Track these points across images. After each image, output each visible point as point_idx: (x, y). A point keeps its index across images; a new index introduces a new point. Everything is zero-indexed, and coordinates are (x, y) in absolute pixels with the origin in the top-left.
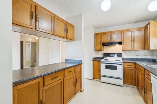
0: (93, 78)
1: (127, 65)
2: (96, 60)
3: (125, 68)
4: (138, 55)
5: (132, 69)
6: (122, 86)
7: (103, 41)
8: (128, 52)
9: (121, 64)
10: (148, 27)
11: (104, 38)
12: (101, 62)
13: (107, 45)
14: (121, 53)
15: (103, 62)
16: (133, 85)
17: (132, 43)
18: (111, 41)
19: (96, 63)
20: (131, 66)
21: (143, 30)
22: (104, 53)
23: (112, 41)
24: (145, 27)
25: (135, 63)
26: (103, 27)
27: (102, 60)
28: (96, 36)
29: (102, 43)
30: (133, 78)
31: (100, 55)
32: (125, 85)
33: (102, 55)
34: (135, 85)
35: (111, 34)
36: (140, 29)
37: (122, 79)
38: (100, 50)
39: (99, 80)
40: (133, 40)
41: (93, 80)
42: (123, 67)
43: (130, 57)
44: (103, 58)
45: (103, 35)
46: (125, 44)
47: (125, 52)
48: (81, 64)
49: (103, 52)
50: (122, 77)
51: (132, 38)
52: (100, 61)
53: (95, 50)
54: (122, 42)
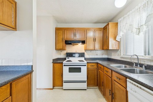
0: (53, 87)
1: (91, 66)
2: (57, 62)
3: (89, 69)
4: (97, 55)
5: (95, 70)
6: (86, 90)
7: (65, 38)
8: (89, 51)
9: (85, 65)
10: (107, 28)
11: (66, 35)
12: (64, 64)
13: (70, 43)
14: (84, 53)
15: (65, 64)
16: (95, 86)
17: (94, 42)
18: (74, 39)
19: (57, 66)
20: (94, 66)
21: (102, 31)
22: (67, 53)
23: (76, 39)
24: (104, 28)
25: (97, 63)
26: (66, 22)
27: (64, 62)
28: (57, 31)
29: (64, 40)
30: (95, 79)
31: (62, 55)
32: (89, 87)
33: (64, 56)
34: (97, 85)
35: (74, 30)
36: (100, 29)
37: (86, 82)
38: (63, 49)
39: (61, 87)
40: (95, 40)
41: (53, 88)
42: (87, 68)
43: (91, 57)
44: (65, 59)
45: (65, 31)
46: (88, 43)
47: (87, 51)
48: (31, 72)
49: (65, 52)
50: (86, 79)
51: (94, 37)
52: (62, 63)
53: (56, 49)
54: (85, 41)
